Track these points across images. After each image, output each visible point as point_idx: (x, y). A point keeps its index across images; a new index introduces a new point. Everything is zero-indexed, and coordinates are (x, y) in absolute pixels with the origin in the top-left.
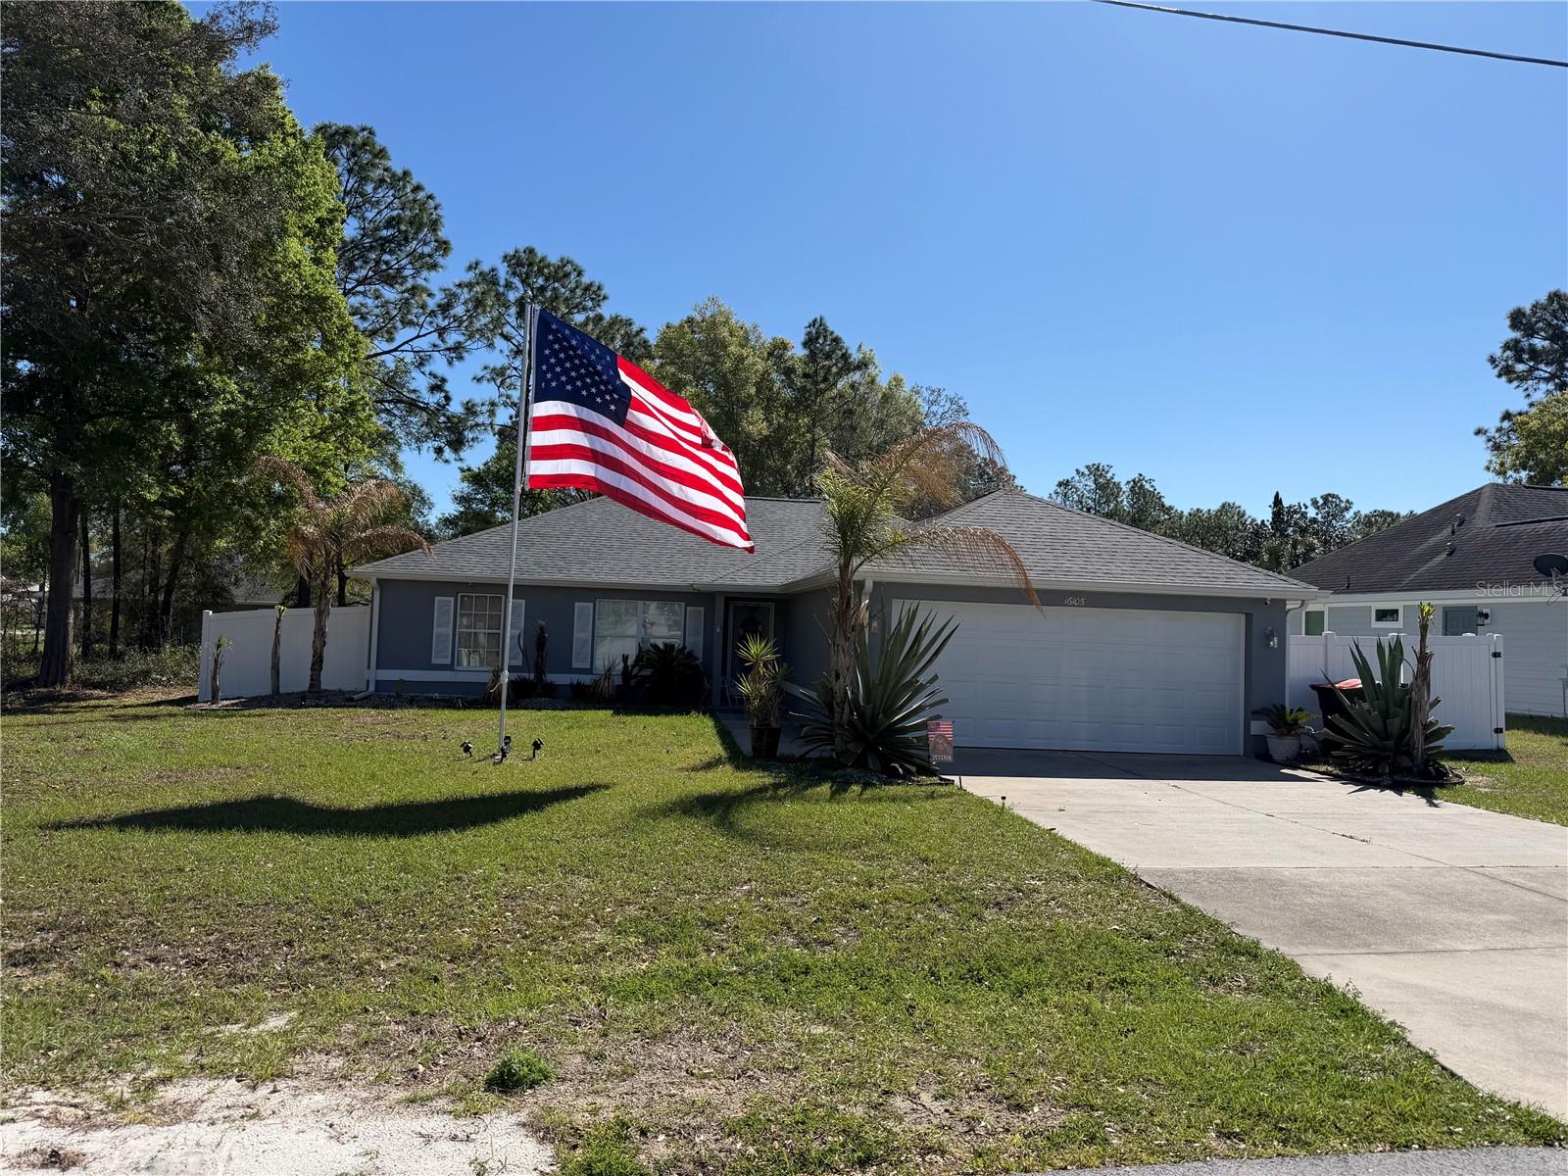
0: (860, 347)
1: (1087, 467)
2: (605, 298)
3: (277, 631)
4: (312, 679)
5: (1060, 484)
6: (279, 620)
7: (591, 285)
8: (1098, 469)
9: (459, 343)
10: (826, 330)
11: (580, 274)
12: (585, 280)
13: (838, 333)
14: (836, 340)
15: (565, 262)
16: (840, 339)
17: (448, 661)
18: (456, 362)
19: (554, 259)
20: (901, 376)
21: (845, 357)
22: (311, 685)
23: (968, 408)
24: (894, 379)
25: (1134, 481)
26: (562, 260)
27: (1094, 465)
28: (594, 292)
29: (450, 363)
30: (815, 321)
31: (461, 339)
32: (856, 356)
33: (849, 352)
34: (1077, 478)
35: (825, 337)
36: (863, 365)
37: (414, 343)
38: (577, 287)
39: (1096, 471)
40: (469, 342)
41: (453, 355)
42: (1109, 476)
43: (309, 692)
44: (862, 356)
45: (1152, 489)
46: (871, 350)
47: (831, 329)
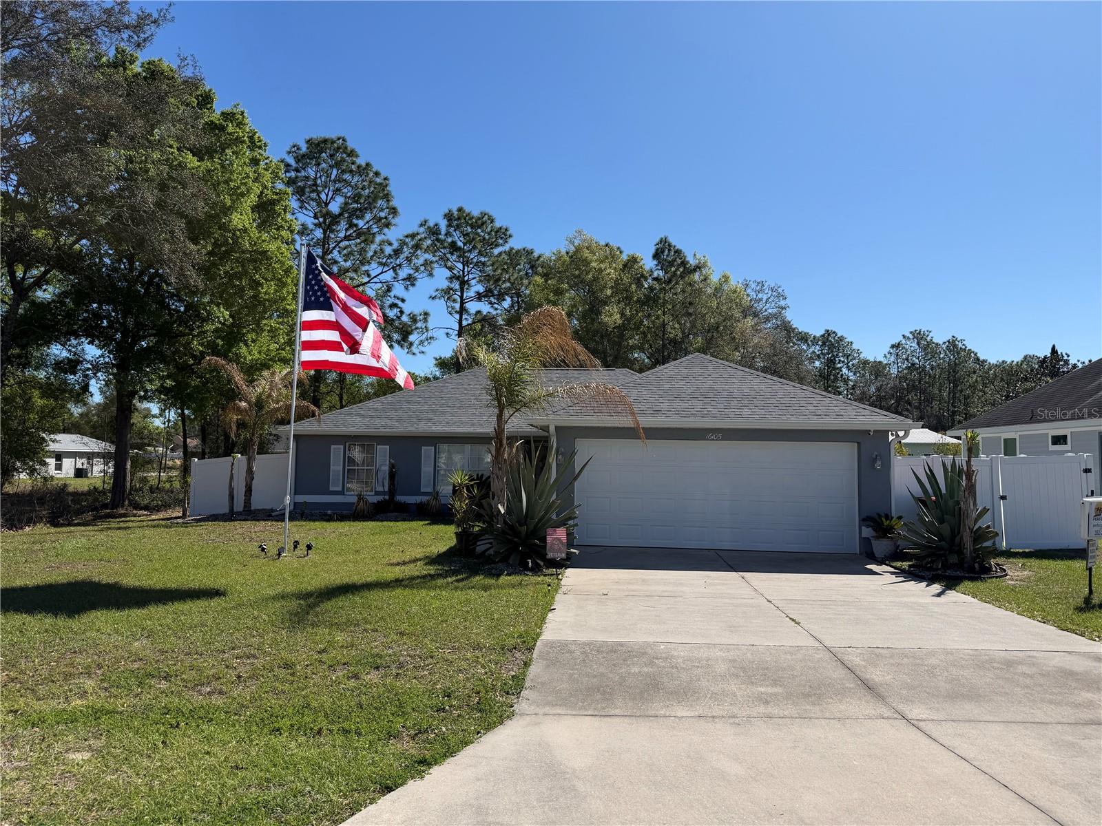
0: (695, 255)
1: (911, 333)
2: (510, 236)
3: (231, 471)
4: (245, 503)
5: (893, 347)
6: (233, 464)
7: (500, 228)
8: (919, 333)
9: (410, 275)
10: (669, 245)
11: (492, 221)
12: (497, 224)
13: (679, 247)
14: (678, 252)
15: (483, 214)
16: (681, 251)
17: (340, 489)
18: (410, 288)
19: (476, 213)
20: (729, 274)
21: (684, 263)
22: (245, 506)
23: (786, 294)
24: (723, 276)
25: (949, 341)
26: (481, 213)
27: (916, 331)
28: (504, 233)
29: (407, 288)
30: (662, 239)
31: (412, 272)
32: (692, 262)
33: (687, 259)
34: (904, 341)
35: (669, 250)
36: (698, 268)
37: (380, 277)
38: (491, 231)
39: (918, 336)
40: (417, 274)
41: (409, 283)
42: (928, 339)
43: (243, 511)
44: (697, 261)
45: (963, 347)
46: (704, 257)
47: (673, 244)
